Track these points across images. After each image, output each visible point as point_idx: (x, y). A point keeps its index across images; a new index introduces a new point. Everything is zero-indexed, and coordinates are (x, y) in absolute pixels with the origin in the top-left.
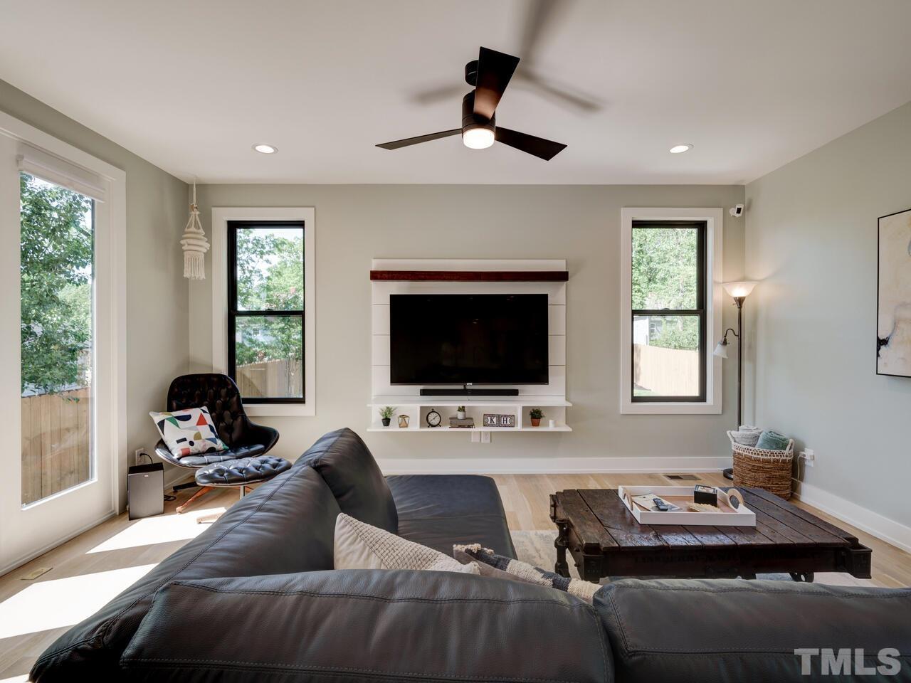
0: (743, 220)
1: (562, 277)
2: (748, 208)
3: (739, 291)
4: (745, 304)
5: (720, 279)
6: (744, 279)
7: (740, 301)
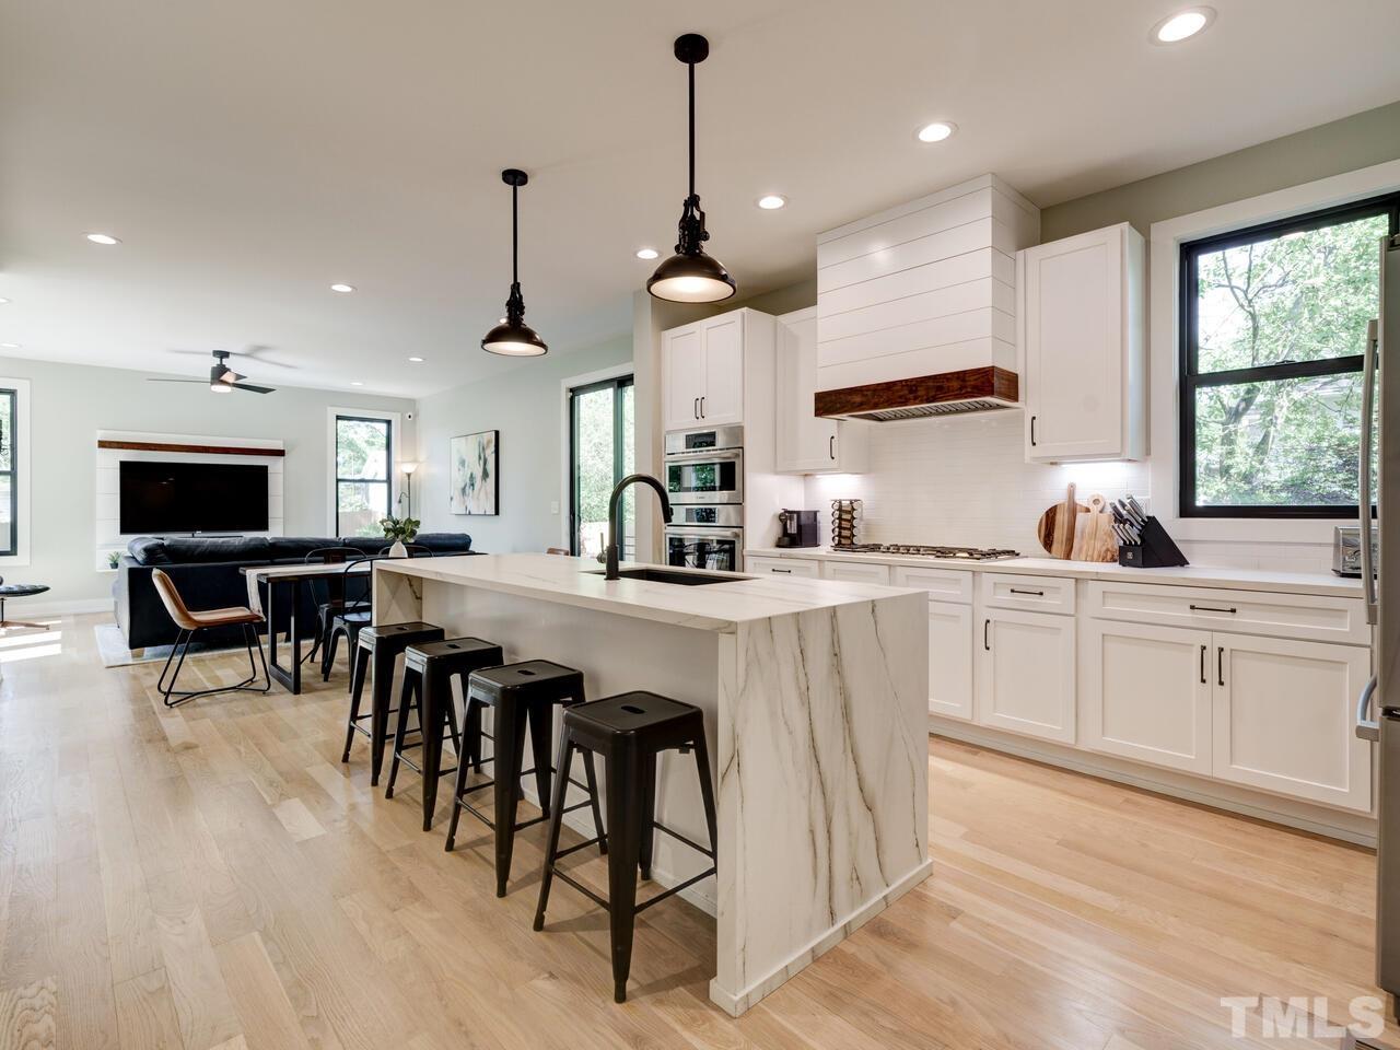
0: (414, 421)
1: (281, 453)
2: (415, 416)
3: (409, 468)
4: (412, 477)
5: (399, 459)
6: (415, 461)
7: (409, 475)
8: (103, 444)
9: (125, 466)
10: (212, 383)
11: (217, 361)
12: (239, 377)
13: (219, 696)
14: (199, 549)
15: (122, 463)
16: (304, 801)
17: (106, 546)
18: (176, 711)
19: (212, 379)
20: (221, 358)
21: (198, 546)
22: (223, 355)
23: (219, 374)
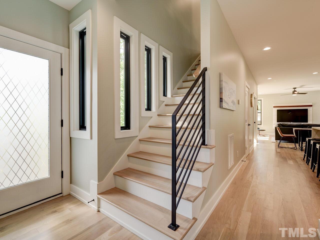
1: (311, 106)
8: (274, 107)
9: (278, 110)
10: (293, 94)
11: (294, 90)
12: (298, 92)
13: (287, 148)
14: (287, 125)
15: (277, 110)
16: (293, 161)
17: (275, 124)
18: (280, 149)
19: (293, 93)
20: (295, 89)
21: (287, 124)
22: (295, 88)
23: (294, 92)
